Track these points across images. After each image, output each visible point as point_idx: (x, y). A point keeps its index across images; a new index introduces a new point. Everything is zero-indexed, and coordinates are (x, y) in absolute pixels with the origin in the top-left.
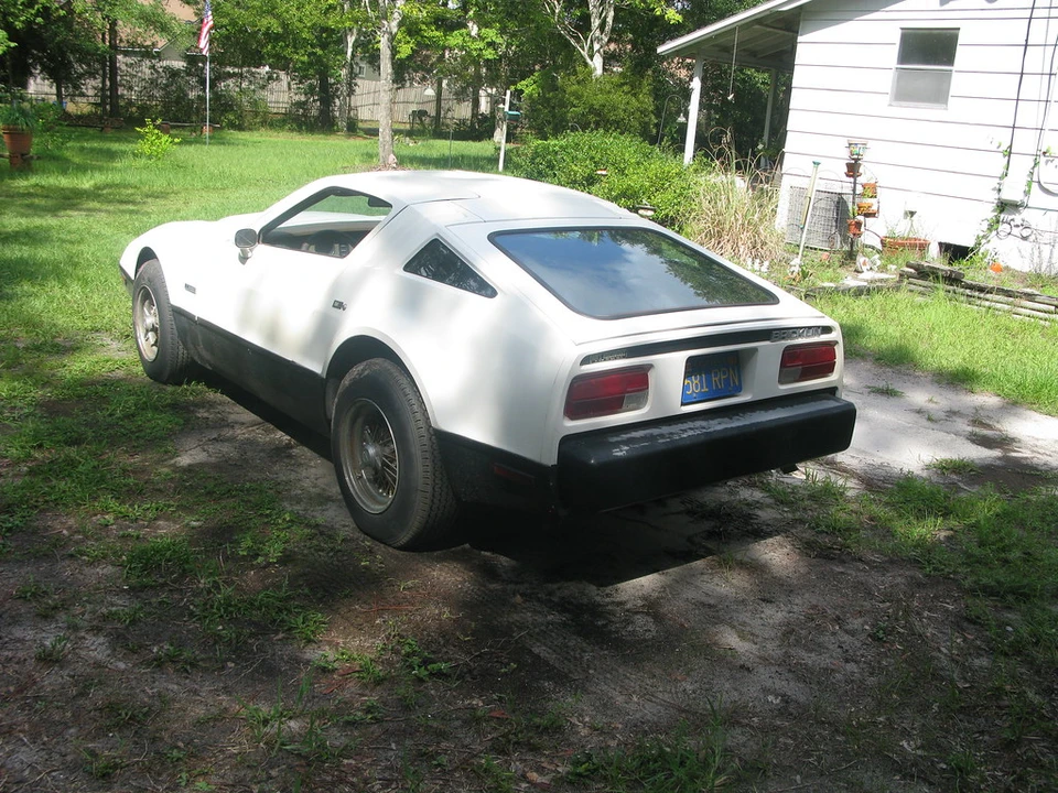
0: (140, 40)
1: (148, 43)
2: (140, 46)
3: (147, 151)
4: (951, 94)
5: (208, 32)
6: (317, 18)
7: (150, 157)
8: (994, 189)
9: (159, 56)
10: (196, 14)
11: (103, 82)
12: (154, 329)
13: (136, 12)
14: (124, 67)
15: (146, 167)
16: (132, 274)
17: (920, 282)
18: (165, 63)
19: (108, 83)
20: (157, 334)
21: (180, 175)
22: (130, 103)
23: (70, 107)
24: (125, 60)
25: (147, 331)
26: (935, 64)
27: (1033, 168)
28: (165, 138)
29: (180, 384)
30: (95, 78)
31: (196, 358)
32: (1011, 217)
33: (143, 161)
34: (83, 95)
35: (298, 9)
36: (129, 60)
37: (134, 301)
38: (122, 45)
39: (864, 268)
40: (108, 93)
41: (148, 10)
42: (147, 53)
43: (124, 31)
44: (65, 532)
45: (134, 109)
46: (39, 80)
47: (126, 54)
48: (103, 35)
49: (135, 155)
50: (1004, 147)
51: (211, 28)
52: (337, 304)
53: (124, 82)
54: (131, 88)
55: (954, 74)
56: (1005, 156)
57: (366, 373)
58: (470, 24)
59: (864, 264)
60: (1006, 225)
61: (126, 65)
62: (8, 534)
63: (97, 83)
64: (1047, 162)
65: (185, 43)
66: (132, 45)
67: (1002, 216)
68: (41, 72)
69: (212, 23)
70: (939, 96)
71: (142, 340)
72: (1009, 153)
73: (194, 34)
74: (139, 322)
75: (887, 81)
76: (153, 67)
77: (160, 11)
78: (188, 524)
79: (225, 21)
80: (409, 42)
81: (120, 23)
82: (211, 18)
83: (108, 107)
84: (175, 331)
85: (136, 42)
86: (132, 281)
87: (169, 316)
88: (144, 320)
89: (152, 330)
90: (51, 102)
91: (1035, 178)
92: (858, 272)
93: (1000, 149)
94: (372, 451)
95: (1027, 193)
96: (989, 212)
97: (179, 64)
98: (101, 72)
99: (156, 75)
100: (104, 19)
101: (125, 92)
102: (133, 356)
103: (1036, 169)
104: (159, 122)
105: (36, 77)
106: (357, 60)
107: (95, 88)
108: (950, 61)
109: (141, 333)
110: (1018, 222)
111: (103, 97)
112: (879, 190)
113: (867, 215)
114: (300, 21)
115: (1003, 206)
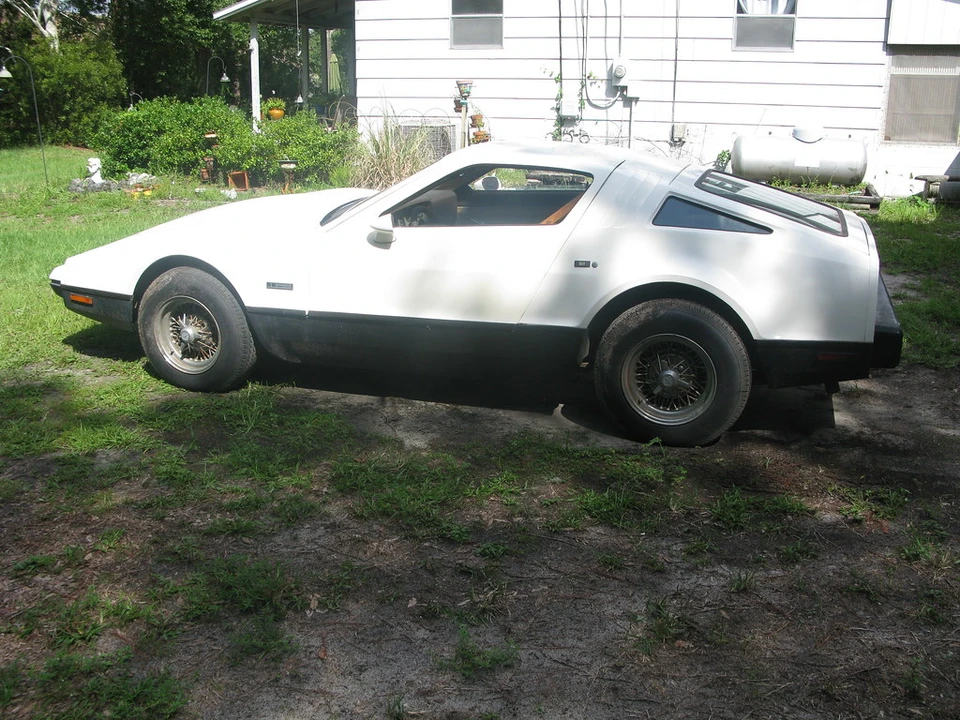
4: (504, 36)
8: (552, 109)
26: (486, 13)
27: (581, 89)
32: (570, 129)
50: (556, 74)
55: (504, 20)
56: (557, 82)
60: (567, 136)
64: (591, 84)
67: (563, 129)
70: (494, 37)
72: (560, 79)
75: (445, 29)
91: (585, 97)
93: (553, 77)
95: (580, 108)
96: (550, 126)
103: (584, 89)
108: (499, 9)
110: (577, 132)
115: (563, 121)
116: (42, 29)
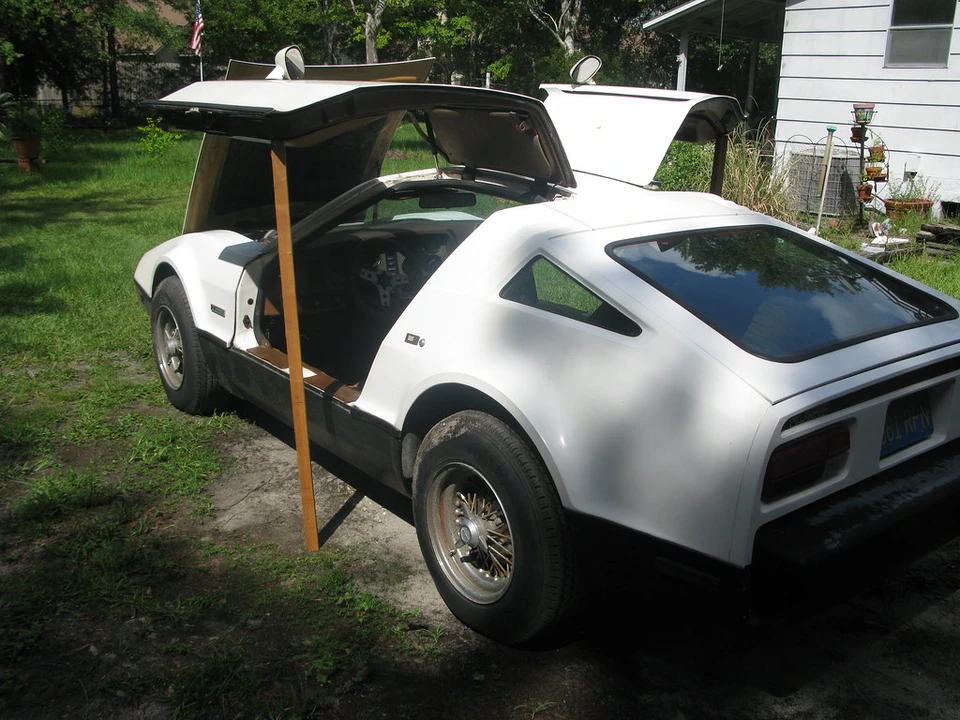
0: (136, 45)
1: (144, 47)
2: (138, 50)
3: (150, 149)
4: (951, 52)
5: (199, 34)
6: (299, 15)
7: (153, 154)
9: (155, 59)
10: (187, 19)
11: (105, 86)
12: (178, 354)
13: (132, 19)
14: (123, 71)
15: (149, 164)
16: (148, 289)
17: (940, 245)
18: (160, 65)
19: (109, 87)
20: (181, 359)
21: (183, 170)
22: (130, 103)
23: (76, 111)
24: (123, 64)
25: (170, 356)
26: (932, 23)
28: (166, 135)
29: (209, 414)
30: (97, 83)
31: (227, 387)
33: (147, 158)
34: (86, 98)
35: (281, 8)
36: (127, 64)
37: (153, 320)
38: (120, 50)
39: (876, 233)
40: (110, 96)
41: (143, 16)
42: (144, 58)
43: (122, 37)
44: (93, 649)
45: (133, 109)
46: (46, 87)
47: (124, 59)
48: (103, 42)
49: (139, 153)
51: (201, 31)
52: (411, 339)
53: (123, 85)
54: (130, 90)
55: (954, 31)
57: (463, 431)
58: (439, 14)
59: (876, 229)
61: (125, 69)
62: (20, 659)
63: (99, 87)
65: (178, 45)
66: (130, 49)
68: (48, 80)
69: (202, 25)
70: (938, 55)
71: (164, 366)
73: (186, 36)
74: (159, 344)
75: (880, 44)
76: (149, 69)
77: (153, 17)
78: (245, 625)
79: (214, 23)
80: (385, 34)
81: (118, 30)
82: (201, 20)
83: (110, 109)
84: (202, 358)
85: (133, 46)
86: (150, 299)
87: (194, 341)
88: (165, 345)
89: (174, 355)
90: (58, 107)
92: (870, 237)
94: (473, 528)
97: (173, 66)
98: (102, 76)
99: (152, 77)
100: (102, 27)
101: (125, 94)
102: (154, 380)
104: (159, 120)
105: (43, 85)
106: (337, 52)
107: (97, 92)
108: (950, 18)
109: (163, 358)
111: (106, 100)
112: (886, 154)
113: (877, 180)
114: (284, 18)
116: (561, 41)
